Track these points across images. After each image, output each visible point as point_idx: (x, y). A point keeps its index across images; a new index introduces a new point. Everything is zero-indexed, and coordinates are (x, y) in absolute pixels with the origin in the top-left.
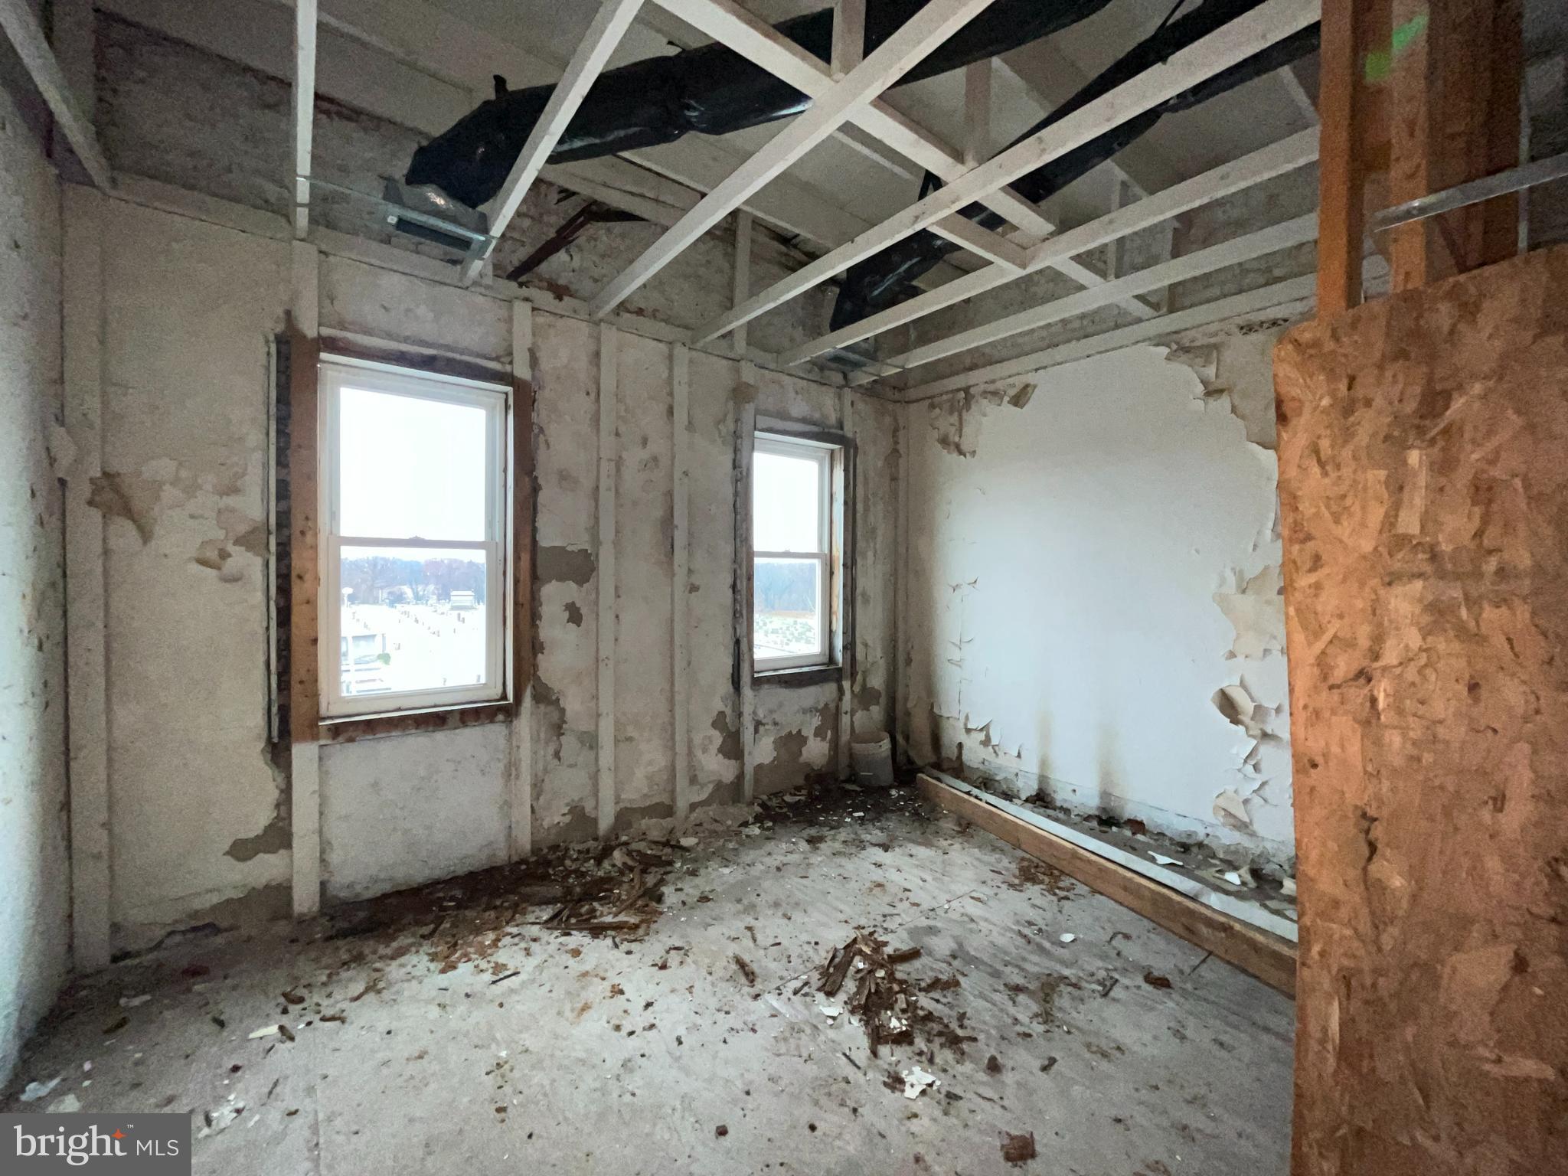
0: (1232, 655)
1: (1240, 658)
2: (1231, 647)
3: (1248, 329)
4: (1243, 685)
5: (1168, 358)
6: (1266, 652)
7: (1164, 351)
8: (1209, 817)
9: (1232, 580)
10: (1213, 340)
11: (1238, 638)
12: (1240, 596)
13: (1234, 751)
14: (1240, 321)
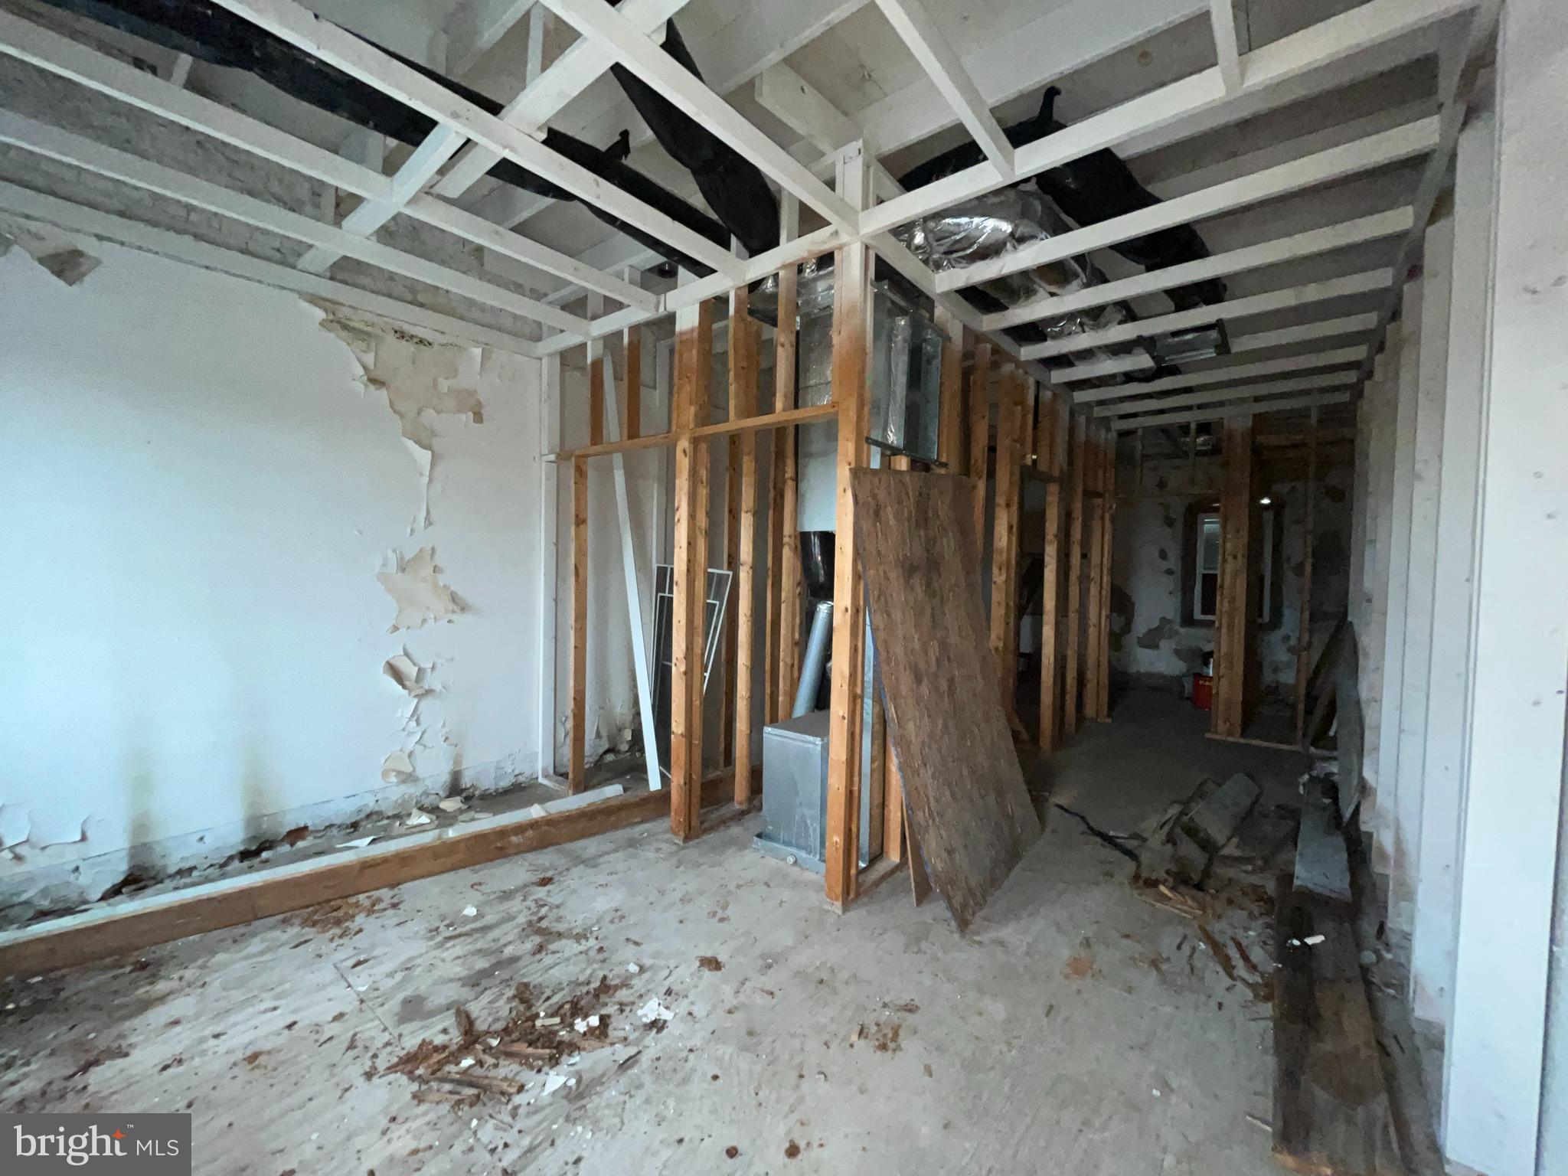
0: (396, 628)
1: (403, 631)
2: (394, 622)
3: (402, 335)
4: (406, 654)
5: (322, 324)
6: (424, 621)
7: (320, 314)
8: (378, 782)
9: (393, 558)
10: (369, 329)
11: (400, 612)
12: (400, 574)
13: (399, 714)
14: (397, 325)
